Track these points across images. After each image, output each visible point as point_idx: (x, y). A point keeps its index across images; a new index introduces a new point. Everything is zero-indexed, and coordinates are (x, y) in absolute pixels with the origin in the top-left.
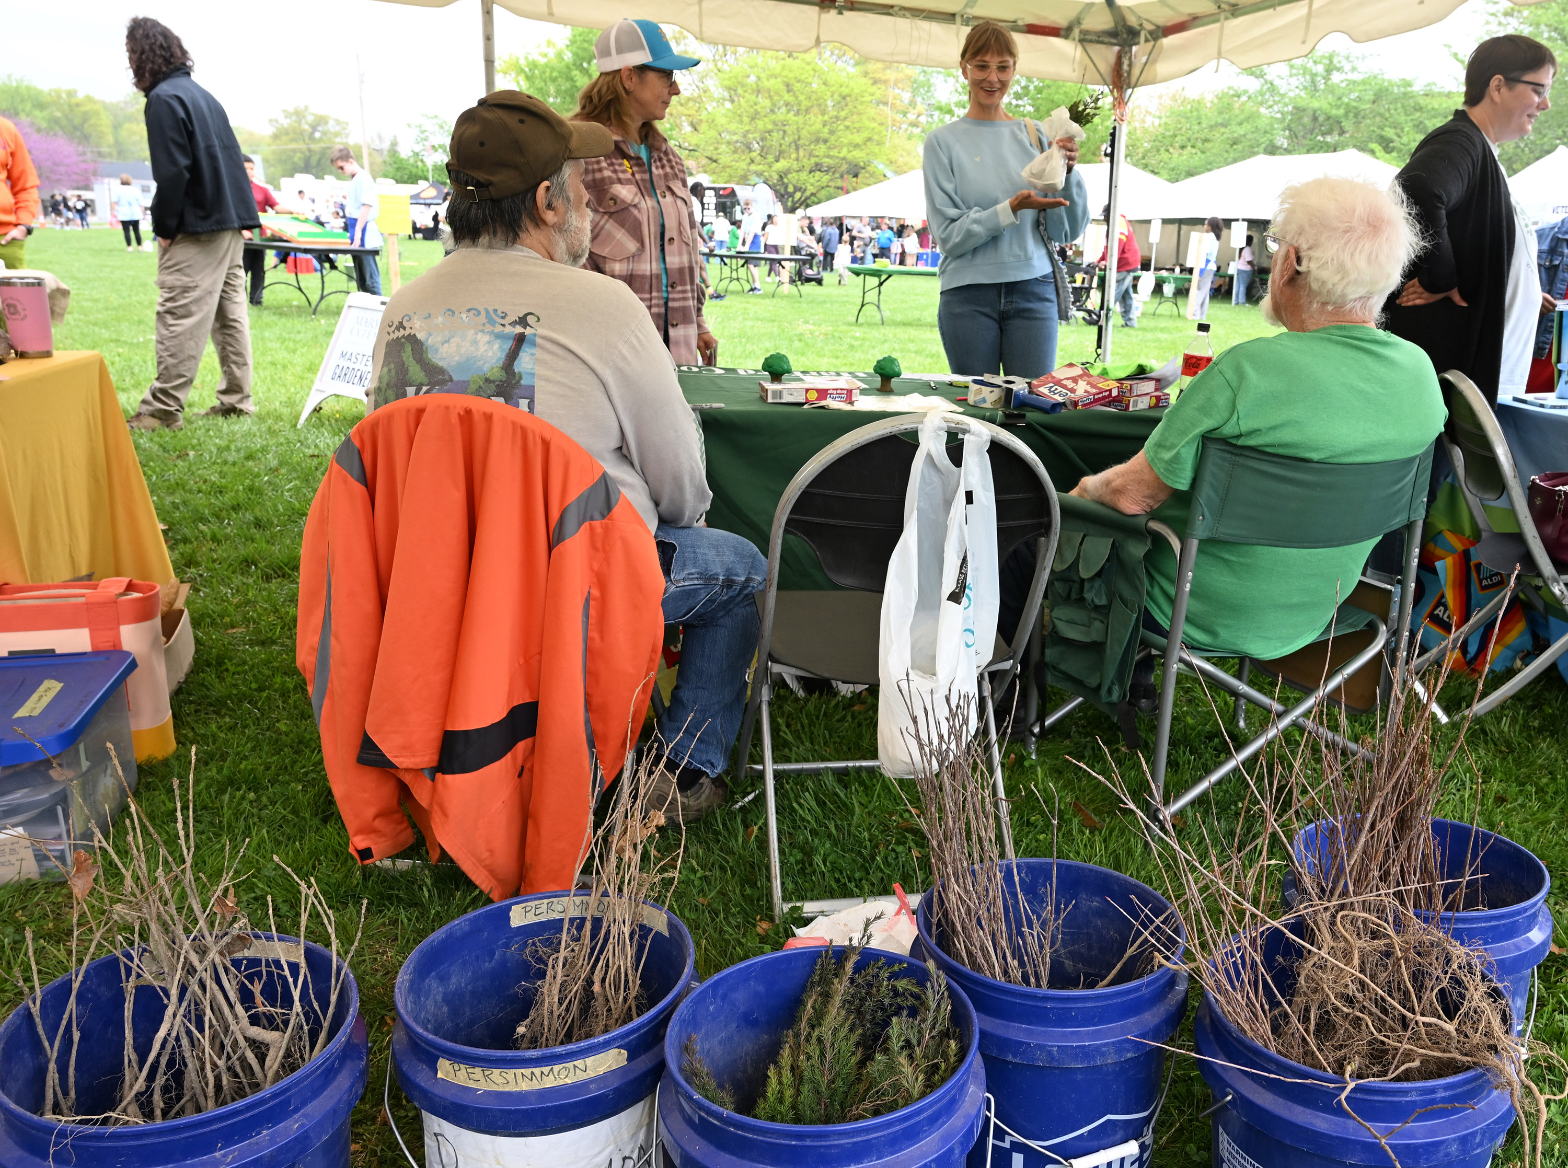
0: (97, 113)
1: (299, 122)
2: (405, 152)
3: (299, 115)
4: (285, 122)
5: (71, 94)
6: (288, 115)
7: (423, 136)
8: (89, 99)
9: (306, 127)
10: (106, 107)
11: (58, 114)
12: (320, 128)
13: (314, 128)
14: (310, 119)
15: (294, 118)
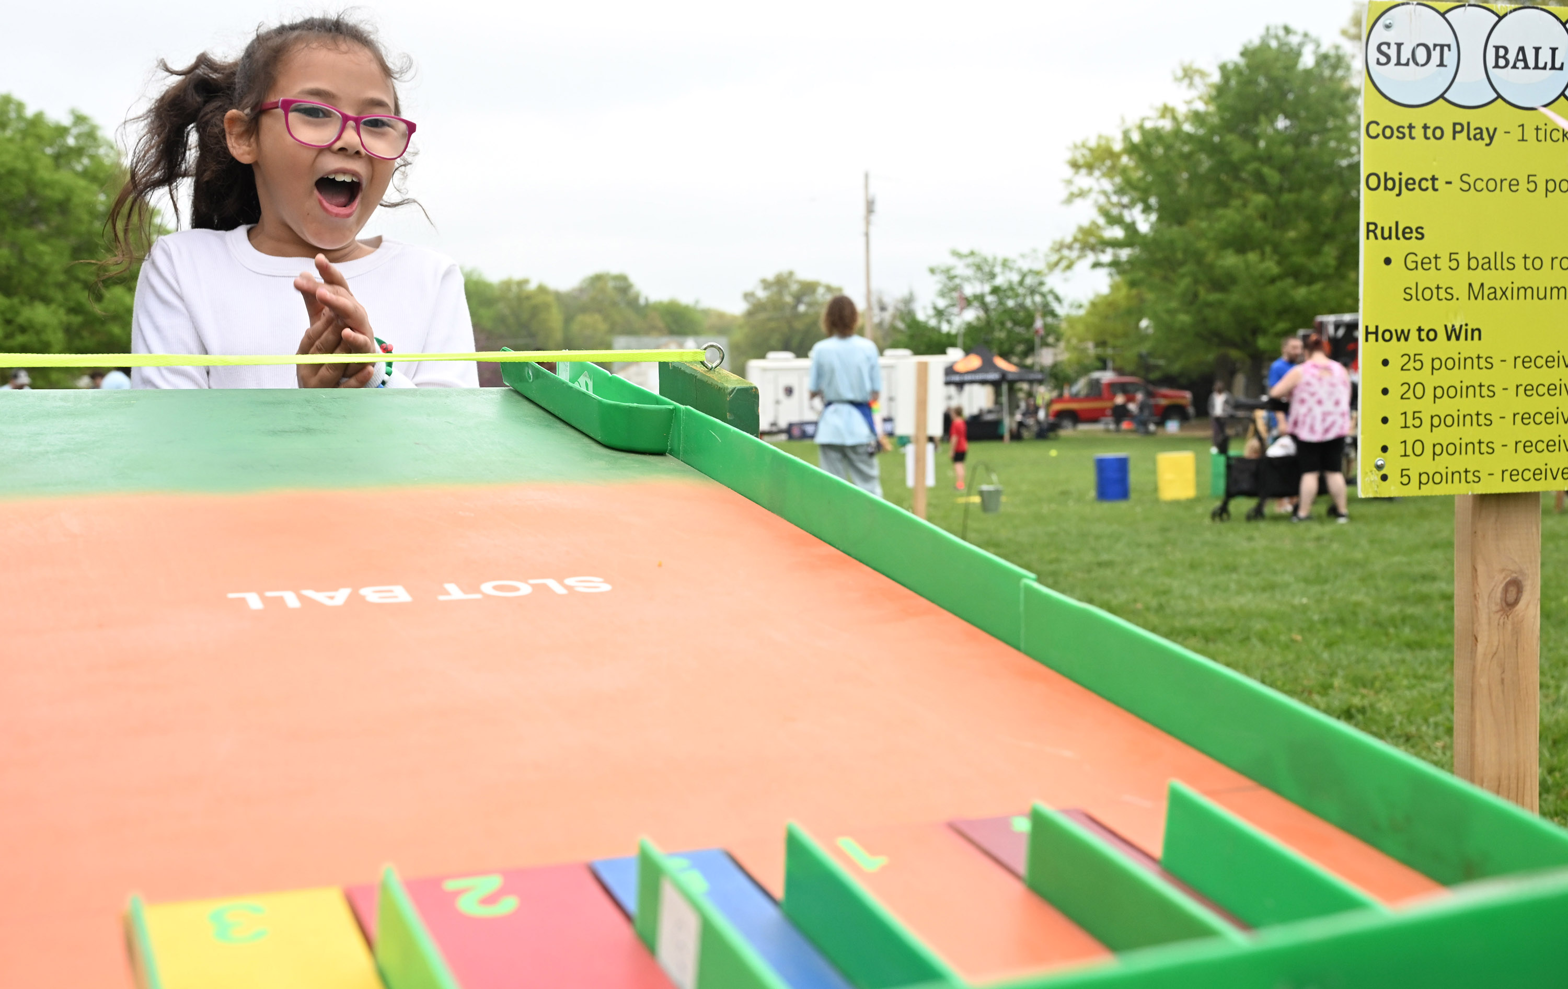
0: (547, 306)
1: (780, 293)
2: (923, 314)
3: (780, 283)
4: (762, 294)
5: (522, 283)
6: (766, 284)
7: (951, 284)
8: (542, 289)
9: (788, 299)
10: (558, 296)
11: (507, 312)
12: (806, 299)
13: (798, 299)
14: (794, 287)
15: (775, 289)
